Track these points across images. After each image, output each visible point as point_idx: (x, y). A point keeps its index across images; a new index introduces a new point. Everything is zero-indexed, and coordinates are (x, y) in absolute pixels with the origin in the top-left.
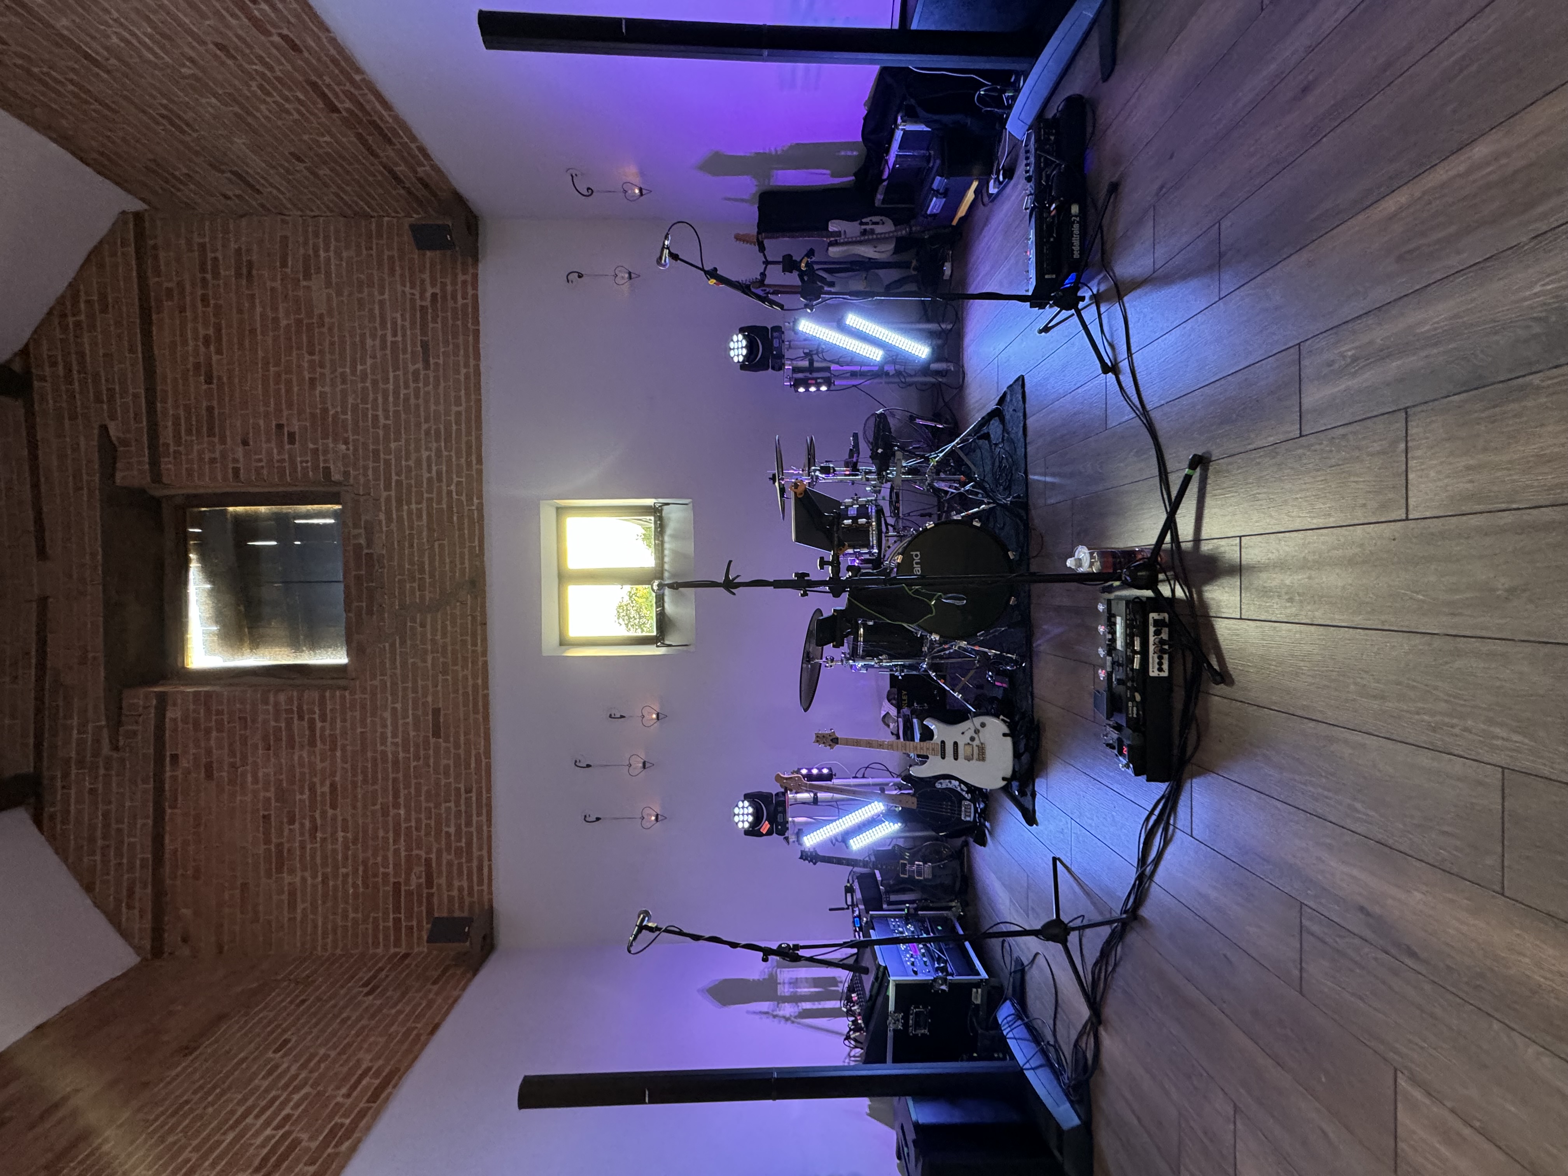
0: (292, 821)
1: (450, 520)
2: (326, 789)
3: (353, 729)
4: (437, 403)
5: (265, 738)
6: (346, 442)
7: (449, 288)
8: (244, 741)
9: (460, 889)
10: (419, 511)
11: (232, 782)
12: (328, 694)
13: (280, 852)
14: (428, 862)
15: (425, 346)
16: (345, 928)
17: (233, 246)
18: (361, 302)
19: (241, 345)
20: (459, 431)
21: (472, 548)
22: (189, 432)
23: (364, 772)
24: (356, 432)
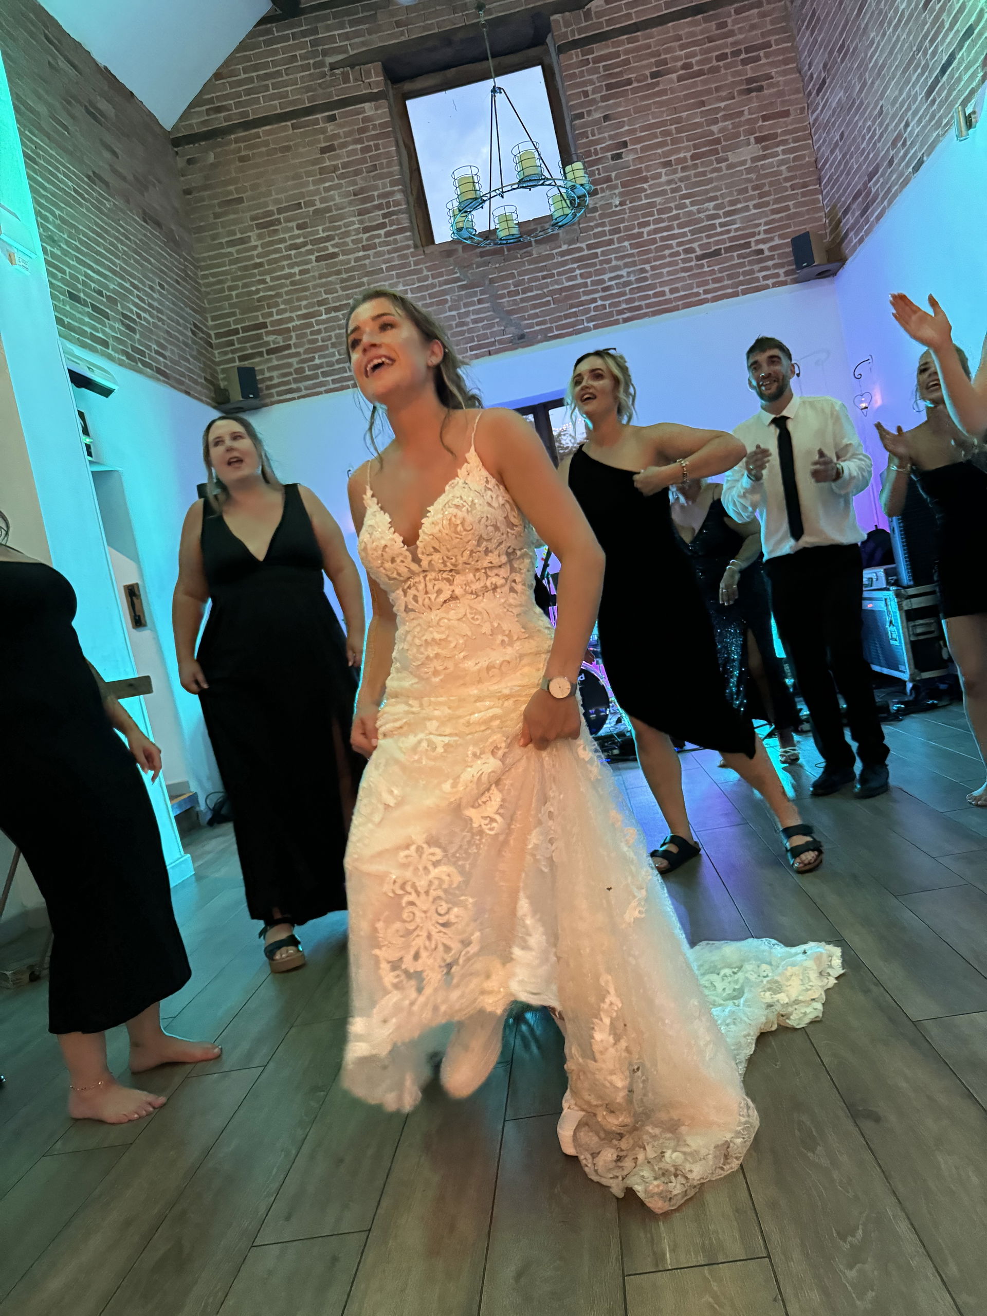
0: (299, 227)
1: (572, 306)
2: (331, 250)
3: (385, 262)
4: (669, 273)
5: (362, 190)
6: (621, 204)
7: (770, 263)
8: (357, 173)
9: (271, 378)
10: (574, 278)
11: (322, 171)
12: (408, 234)
13: (271, 223)
14: (288, 347)
15: (717, 253)
16: (222, 290)
17: (773, 71)
18: (745, 190)
19: (687, 97)
20: (648, 297)
21: (550, 329)
22: (606, 68)
23: (352, 278)
24: (632, 210)
